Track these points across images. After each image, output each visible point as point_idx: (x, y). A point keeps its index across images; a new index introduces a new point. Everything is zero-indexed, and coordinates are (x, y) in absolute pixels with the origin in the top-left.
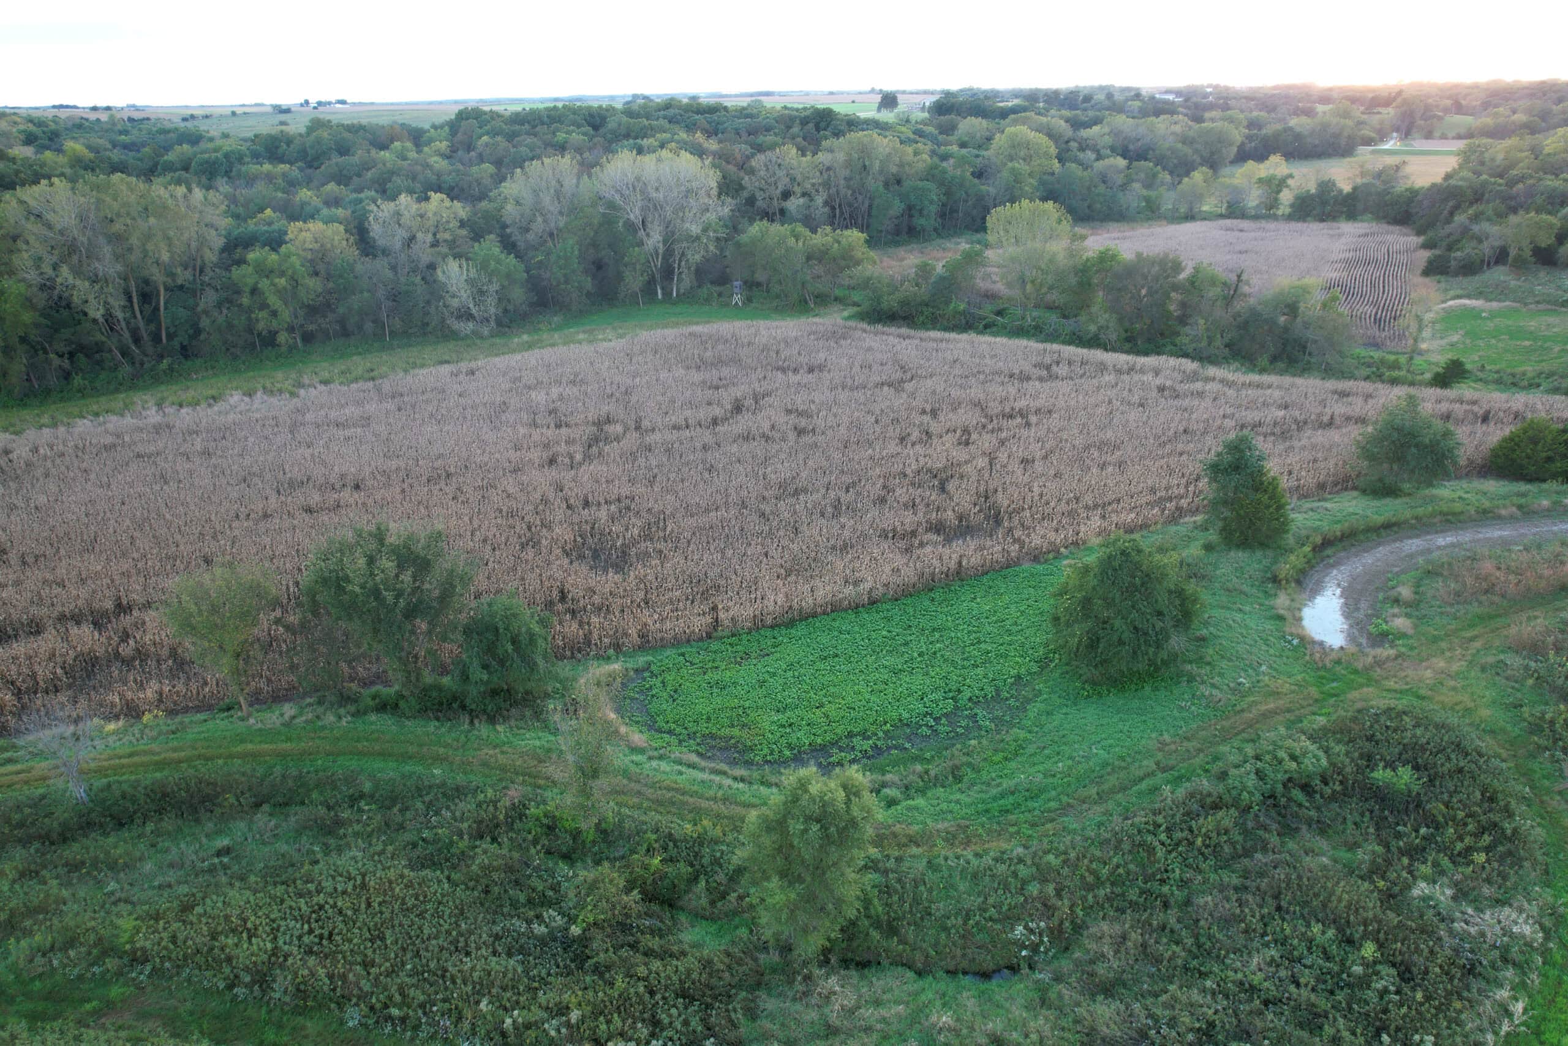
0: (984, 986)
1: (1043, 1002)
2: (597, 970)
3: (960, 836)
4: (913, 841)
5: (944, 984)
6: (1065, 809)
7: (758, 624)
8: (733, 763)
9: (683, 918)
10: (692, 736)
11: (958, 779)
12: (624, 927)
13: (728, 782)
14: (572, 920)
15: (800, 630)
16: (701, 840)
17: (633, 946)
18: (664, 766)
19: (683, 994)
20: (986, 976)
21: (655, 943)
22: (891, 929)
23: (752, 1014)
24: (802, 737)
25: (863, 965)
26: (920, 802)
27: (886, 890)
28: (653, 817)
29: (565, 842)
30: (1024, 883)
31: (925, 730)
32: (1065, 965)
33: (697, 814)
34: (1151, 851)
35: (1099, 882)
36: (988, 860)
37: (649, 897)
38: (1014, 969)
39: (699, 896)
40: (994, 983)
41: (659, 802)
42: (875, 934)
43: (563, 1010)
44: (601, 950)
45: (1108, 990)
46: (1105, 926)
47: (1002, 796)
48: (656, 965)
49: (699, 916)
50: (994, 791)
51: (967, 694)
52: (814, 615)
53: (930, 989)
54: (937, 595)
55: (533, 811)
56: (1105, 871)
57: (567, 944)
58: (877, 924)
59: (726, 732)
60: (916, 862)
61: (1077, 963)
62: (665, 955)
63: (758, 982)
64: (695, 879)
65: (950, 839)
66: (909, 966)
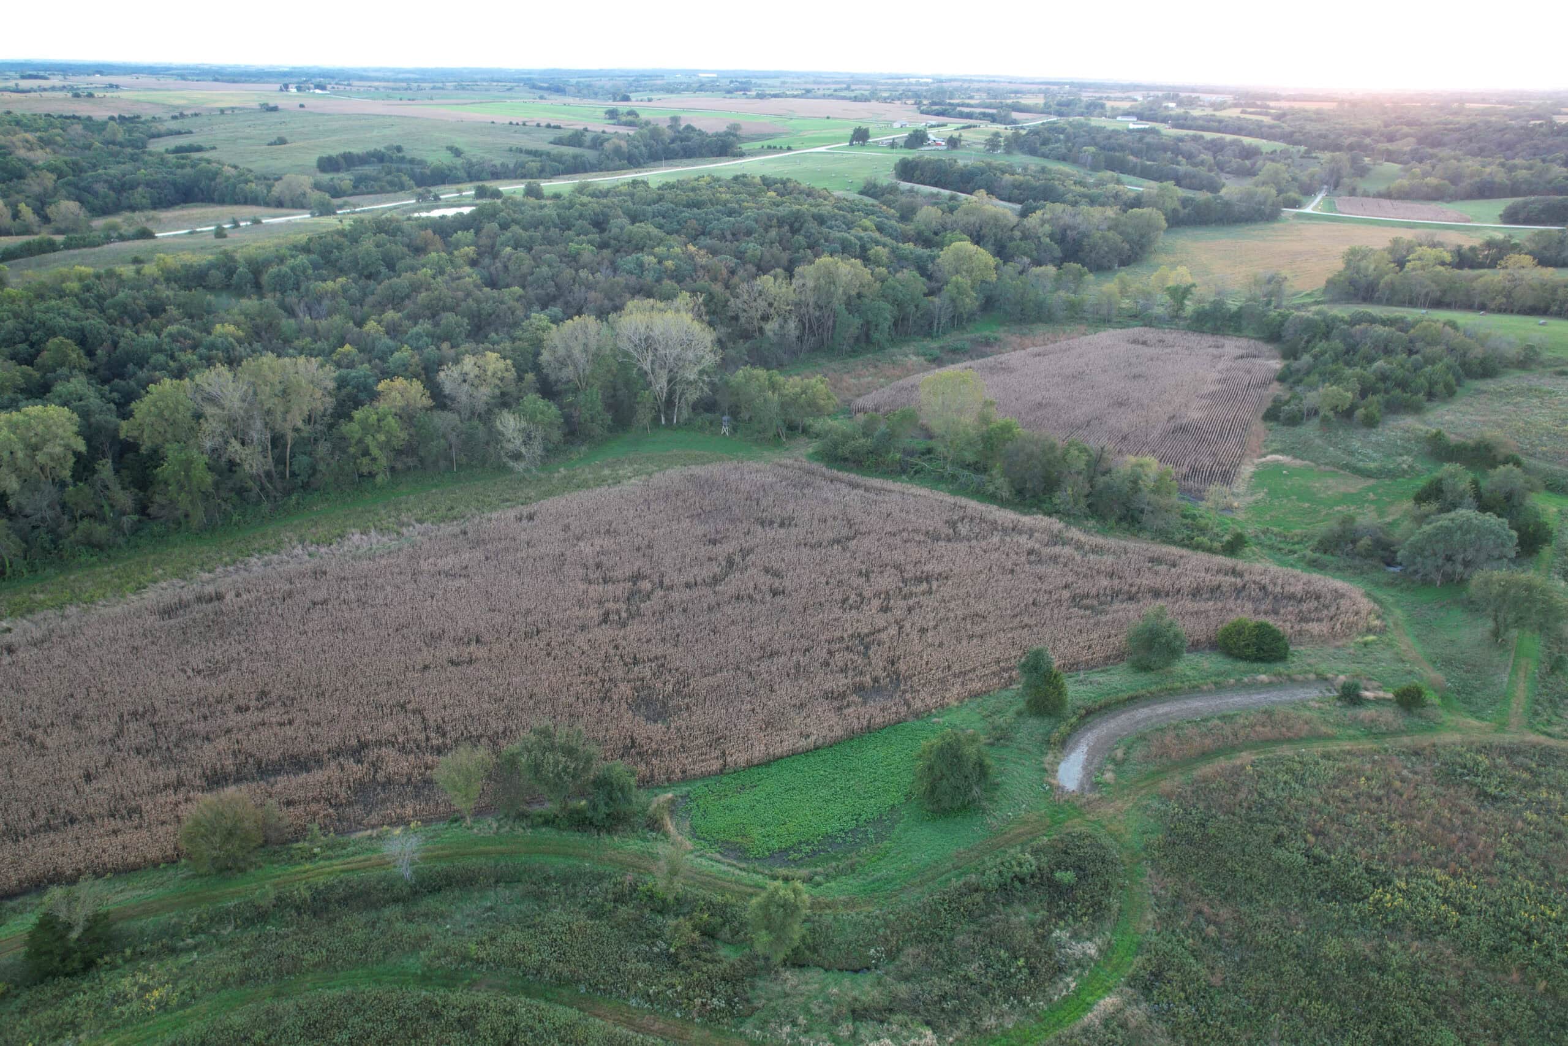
0: (854, 976)
1: (879, 983)
2: (683, 968)
3: (850, 904)
4: (828, 906)
5: (837, 975)
6: (903, 889)
7: (750, 765)
8: (738, 859)
9: (719, 943)
10: (716, 841)
11: (853, 871)
12: (693, 948)
13: (737, 872)
14: (670, 945)
15: (773, 770)
16: (726, 905)
17: (698, 957)
18: (704, 862)
19: (723, 979)
20: (856, 971)
21: (708, 956)
22: (814, 949)
23: (753, 987)
24: (775, 844)
25: (801, 966)
26: (833, 884)
27: (813, 931)
28: (702, 892)
29: (659, 905)
30: (878, 928)
31: (839, 840)
32: (891, 967)
33: (723, 891)
34: (939, 913)
35: (912, 928)
36: (862, 917)
37: (703, 934)
38: (868, 969)
39: (726, 933)
40: (858, 976)
41: (703, 883)
42: (807, 953)
43: (673, 986)
44: (684, 959)
45: (906, 979)
46: (911, 950)
47: (873, 882)
48: (710, 966)
49: (726, 942)
50: (870, 879)
51: (864, 817)
52: (782, 758)
53: (830, 977)
54: (855, 743)
55: (641, 888)
56: (915, 923)
57: (669, 956)
58: (808, 948)
59: (734, 839)
60: (828, 916)
61: (897, 967)
62: (713, 961)
63: (755, 973)
64: (723, 924)
65: (846, 905)
66: (821, 967)
